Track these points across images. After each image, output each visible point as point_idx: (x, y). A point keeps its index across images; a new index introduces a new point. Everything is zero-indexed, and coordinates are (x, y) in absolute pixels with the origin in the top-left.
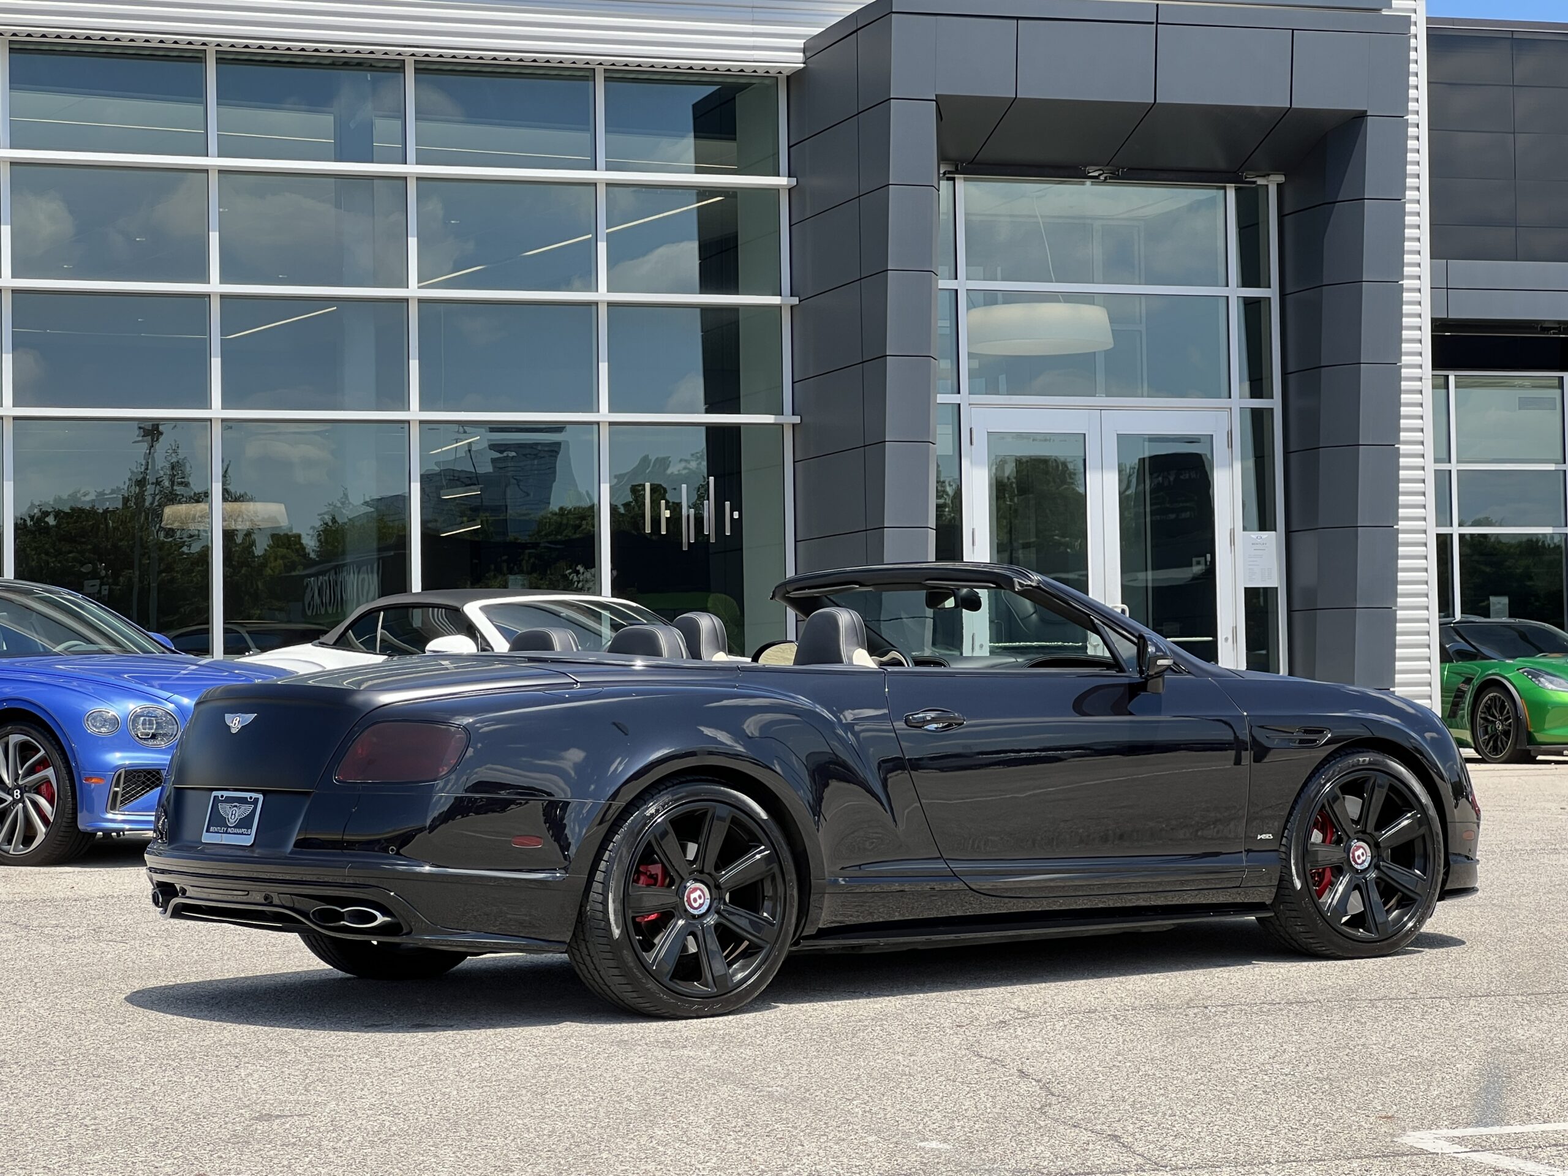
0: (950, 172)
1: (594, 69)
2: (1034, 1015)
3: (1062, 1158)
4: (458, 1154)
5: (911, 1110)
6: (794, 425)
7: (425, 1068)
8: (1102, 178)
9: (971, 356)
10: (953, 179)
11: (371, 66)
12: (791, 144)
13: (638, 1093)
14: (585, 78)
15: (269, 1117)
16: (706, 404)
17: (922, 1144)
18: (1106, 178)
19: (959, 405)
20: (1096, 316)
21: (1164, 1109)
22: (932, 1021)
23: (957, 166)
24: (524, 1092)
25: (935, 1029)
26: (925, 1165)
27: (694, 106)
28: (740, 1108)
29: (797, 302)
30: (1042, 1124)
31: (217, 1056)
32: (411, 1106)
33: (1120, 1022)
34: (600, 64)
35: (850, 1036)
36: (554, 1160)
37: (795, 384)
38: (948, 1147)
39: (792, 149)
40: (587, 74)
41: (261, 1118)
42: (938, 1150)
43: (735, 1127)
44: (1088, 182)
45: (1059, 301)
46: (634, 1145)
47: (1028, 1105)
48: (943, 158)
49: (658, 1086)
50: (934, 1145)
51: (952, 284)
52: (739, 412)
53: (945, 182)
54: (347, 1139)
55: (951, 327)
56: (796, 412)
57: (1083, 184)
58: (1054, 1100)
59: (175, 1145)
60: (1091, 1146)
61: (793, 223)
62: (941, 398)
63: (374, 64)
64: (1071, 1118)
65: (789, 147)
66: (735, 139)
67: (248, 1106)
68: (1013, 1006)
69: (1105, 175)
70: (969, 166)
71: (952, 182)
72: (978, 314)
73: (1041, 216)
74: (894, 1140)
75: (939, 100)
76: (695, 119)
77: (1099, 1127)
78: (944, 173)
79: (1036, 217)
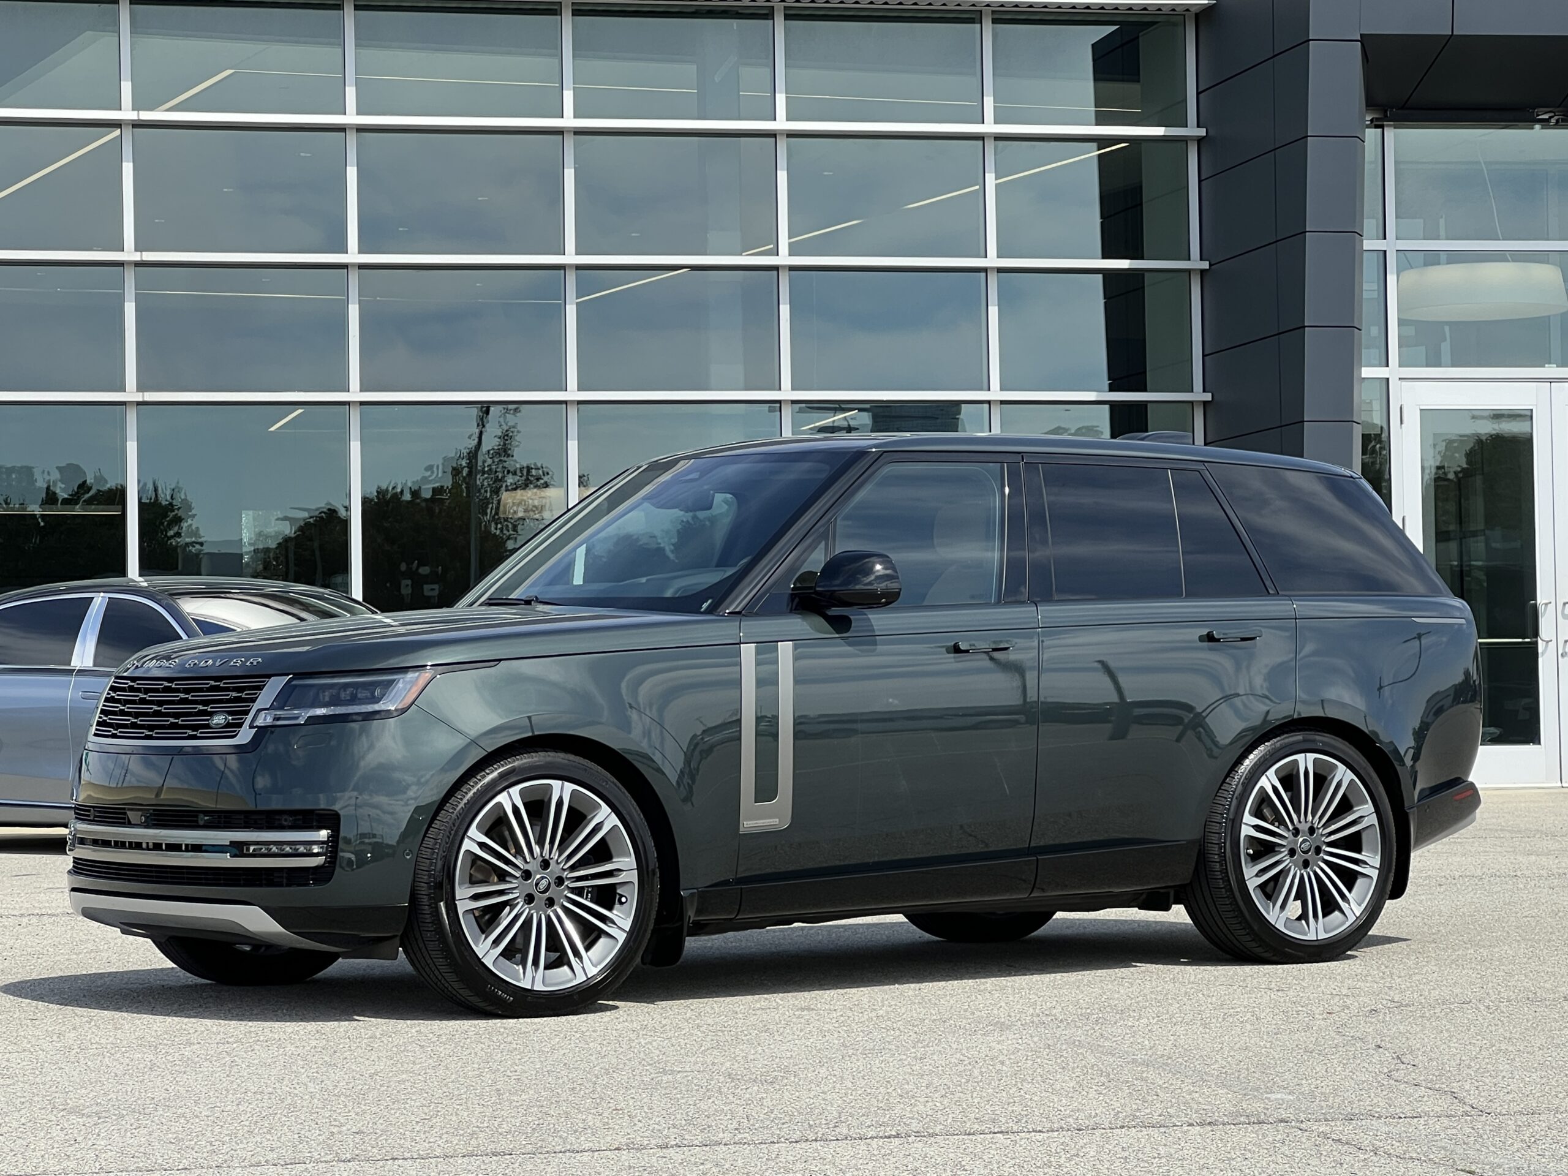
0: (1377, 119)
1: (981, 11)
2: (1407, 1005)
3: (1395, 1106)
4: (845, 1099)
5: (1264, 1073)
6: (1205, 403)
7: (811, 1040)
8: (1553, 121)
9: (1401, 322)
10: (1382, 127)
11: (738, 13)
12: (1199, 91)
13: (1010, 1059)
14: (971, 21)
15: (672, 1072)
16: (1109, 380)
17: (1269, 1096)
18: (1557, 121)
19: (1388, 379)
20: (1548, 274)
21: (1504, 1073)
22: (1304, 1009)
23: (1386, 112)
24: (904, 1057)
25: (1305, 1015)
26: (1268, 1109)
27: (1093, 45)
28: (1104, 1070)
29: (1208, 268)
30: (1385, 1083)
31: (616, 1030)
32: (800, 1066)
33: (1491, 1011)
34: (988, 5)
35: (1220, 1020)
36: (930, 1104)
37: (1207, 358)
38: (1292, 1098)
39: (1201, 96)
40: (973, 16)
41: (665, 1072)
42: (1282, 1100)
43: (1098, 1083)
44: (1537, 127)
45: (1508, 261)
46: (1004, 1094)
47: (1377, 1070)
48: (1371, 103)
49: (1030, 1054)
50: (1279, 1096)
51: (1380, 245)
52: (1143, 389)
53: (1373, 130)
54: (744, 1087)
55: (1378, 290)
56: (1207, 389)
57: (1533, 129)
58: (1403, 1066)
59: (591, 1090)
60: (1426, 1099)
61: (1203, 178)
62: (1367, 372)
63: (740, 11)
64: (1414, 1079)
65: (1198, 94)
66: (1138, 81)
67: (652, 1064)
68: (1387, 997)
69: (1556, 117)
70: (1400, 112)
71: (1379, 130)
72: (1411, 276)
73: (1485, 163)
74: (1244, 1092)
75: (1364, 39)
76: (1094, 60)
77: (1437, 1086)
78: (1372, 121)
79: (1480, 162)
